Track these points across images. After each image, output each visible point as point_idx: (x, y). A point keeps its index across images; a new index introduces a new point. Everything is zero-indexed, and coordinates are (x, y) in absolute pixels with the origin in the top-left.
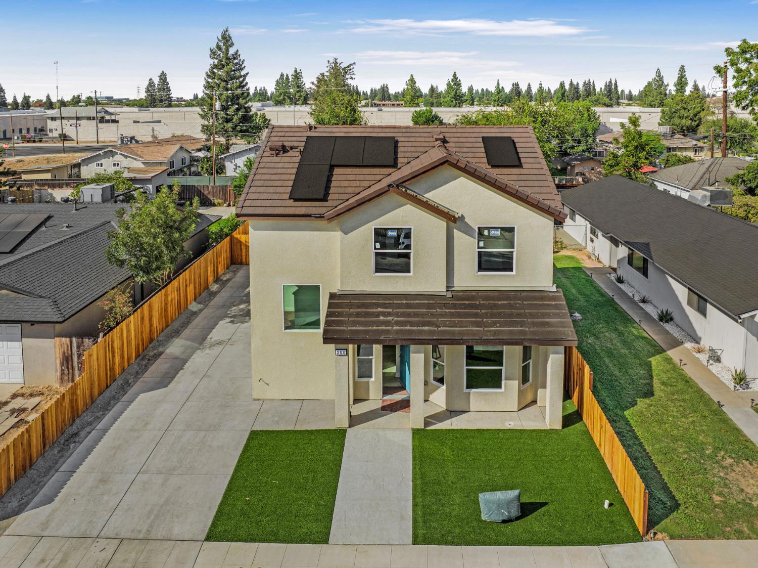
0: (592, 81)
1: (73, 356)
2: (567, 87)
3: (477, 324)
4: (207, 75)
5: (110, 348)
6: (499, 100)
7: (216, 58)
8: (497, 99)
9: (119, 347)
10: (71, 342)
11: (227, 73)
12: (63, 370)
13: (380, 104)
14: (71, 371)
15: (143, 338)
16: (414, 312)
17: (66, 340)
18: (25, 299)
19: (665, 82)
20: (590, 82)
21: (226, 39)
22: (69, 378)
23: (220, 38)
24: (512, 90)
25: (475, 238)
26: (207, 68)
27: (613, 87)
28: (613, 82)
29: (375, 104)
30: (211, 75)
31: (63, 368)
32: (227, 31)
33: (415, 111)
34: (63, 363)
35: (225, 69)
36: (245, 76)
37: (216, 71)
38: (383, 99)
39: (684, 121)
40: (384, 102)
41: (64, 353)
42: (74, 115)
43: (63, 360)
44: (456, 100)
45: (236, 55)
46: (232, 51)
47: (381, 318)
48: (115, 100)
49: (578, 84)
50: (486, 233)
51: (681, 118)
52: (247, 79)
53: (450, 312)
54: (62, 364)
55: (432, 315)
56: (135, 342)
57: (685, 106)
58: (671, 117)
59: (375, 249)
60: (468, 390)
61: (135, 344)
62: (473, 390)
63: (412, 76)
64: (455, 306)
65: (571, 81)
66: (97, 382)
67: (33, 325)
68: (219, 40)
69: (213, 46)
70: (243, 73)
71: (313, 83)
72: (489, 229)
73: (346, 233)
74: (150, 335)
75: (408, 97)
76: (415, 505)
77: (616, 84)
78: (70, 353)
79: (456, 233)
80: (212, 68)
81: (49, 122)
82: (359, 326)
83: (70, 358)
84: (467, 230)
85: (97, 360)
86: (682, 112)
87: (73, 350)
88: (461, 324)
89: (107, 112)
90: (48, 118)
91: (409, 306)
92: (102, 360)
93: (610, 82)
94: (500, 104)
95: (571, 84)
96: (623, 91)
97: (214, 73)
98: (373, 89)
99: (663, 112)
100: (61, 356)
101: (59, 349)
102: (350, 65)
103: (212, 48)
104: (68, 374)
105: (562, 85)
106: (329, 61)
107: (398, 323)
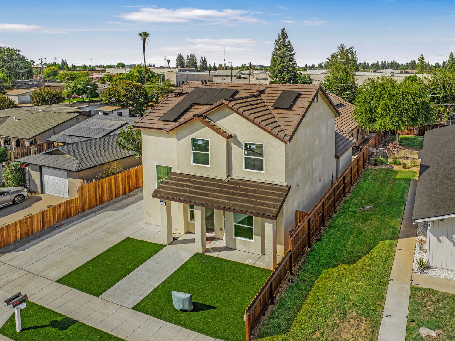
4: (273, 54)
5: (100, 187)
7: (278, 45)
9: (107, 187)
10: (84, 182)
11: (283, 53)
15: (130, 185)
16: (202, 187)
17: (82, 181)
21: (283, 34)
23: (280, 34)
25: (242, 149)
26: (273, 50)
30: (274, 54)
32: (284, 30)
33: (406, 76)
35: (282, 51)
36: (294, 55)
37: (277, 51)
38: (413, 69)
40: (412, 71)
42: (221, 74)
45: (289, 43)
46: (287, 40)
47: (185, 188)
48: (264, 67)
50: (248, 146)
52: (294, 57)
53: (220, 190)
55: (210, 190)
56: (122, 186)
59: (192, 150)
60: (235, 237)
61: (122, 188)
62: (239, 238)
63: (422, 55)
64: (226, 187)
66: (88, 203)
68: (280, 35)
69: (277, 38)
70: (293, 53)
71: (328, 59)
72: (250, 144)
73: (179, 140)
74: (136, 185)
75: (419, 68)
79: (233, 146)
80: (275, 50)
81: (214, 77)
84: (238, 144)
85: (89, 192)
88: (220, 197)
89: (241, 73)
90: (213, 75)
91: (203, 184)
92: (92, 193)
97: (276, 53)
101: (80, 185)
102: (350, 48)
103: (276, 39)
106: (338, 46)
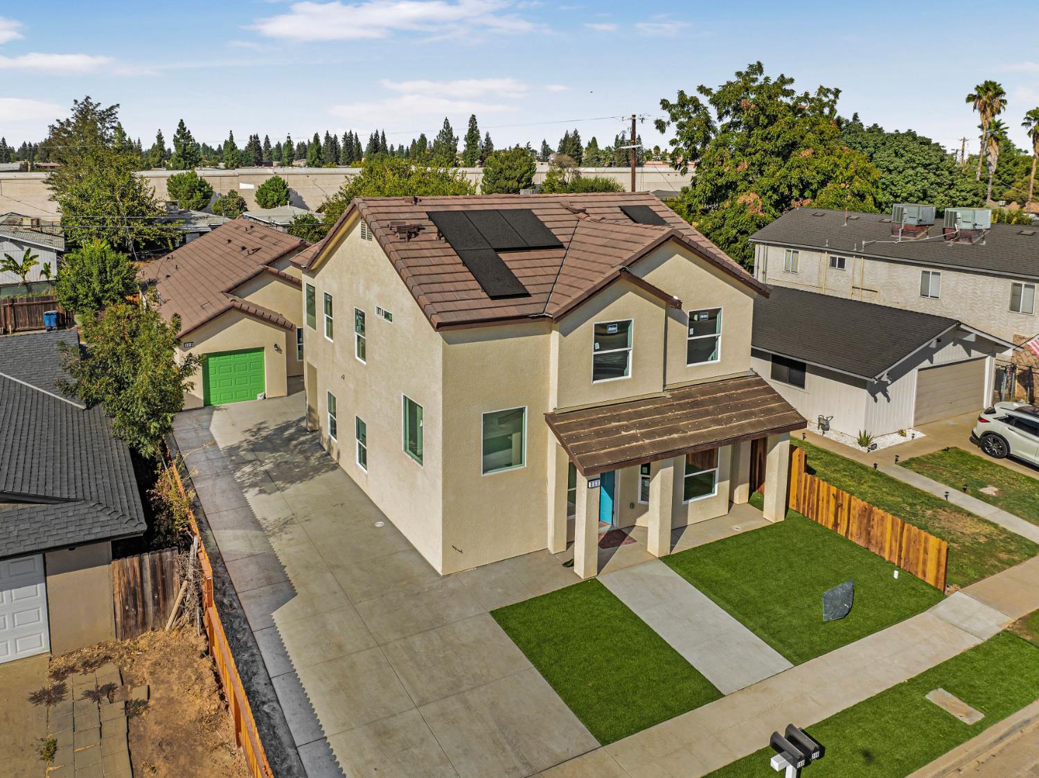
0: (354, 133)
1: (145, 584)
2: (322, 141)
3: (718, 422)
6: (233, 159)
8: (230, 158)
10: (141, 562)
12: (128, 611)
13: (46, 167)
14: (140, 609)
17: (131, 561)
18: (37, 509)
19: (455, 135)
20: (351, 135)
22: (136, 621)
24: (250, 145)
25: (685, 325)
27: (380, 141)
28: (380, 135)
29: (38, 166)
31: (127, 608)
34: (127, 600)
39: (510, 183)
41: (129, 583)
43: (127, 595)
44: (185, 159)
47: (624, 433)
49: (336, 137)
50: (696, 318)
51: (507, 179)
54: (125, 602)
55: (670, 420)
57: (511, 165)
58: (496, 180)
59: (595, 350)
60: (686, 502)
62: (691, 501)
64: (681, 407)
65: (327, 134)
67: (73, 549)
72: (698, 313)
73: (565, 335)
76: (753, 631)
77: (383, 137)
78: (139, 580)
82: (609, 448)
83: (139, 589)
84: (682, 317)
86: (508, 173)
87: (144, 575)
93: (377, 135)
94: (236, 164)
95: (327, 137)
96: (392, 147)
98: (27, 143)
99: (486, 172)
100: (123, 590)
101: (120, 579)
104: (136, 615)
105: (316, 138)
106: (76, 101)
107: (645, 436)
